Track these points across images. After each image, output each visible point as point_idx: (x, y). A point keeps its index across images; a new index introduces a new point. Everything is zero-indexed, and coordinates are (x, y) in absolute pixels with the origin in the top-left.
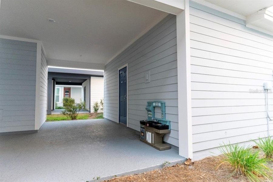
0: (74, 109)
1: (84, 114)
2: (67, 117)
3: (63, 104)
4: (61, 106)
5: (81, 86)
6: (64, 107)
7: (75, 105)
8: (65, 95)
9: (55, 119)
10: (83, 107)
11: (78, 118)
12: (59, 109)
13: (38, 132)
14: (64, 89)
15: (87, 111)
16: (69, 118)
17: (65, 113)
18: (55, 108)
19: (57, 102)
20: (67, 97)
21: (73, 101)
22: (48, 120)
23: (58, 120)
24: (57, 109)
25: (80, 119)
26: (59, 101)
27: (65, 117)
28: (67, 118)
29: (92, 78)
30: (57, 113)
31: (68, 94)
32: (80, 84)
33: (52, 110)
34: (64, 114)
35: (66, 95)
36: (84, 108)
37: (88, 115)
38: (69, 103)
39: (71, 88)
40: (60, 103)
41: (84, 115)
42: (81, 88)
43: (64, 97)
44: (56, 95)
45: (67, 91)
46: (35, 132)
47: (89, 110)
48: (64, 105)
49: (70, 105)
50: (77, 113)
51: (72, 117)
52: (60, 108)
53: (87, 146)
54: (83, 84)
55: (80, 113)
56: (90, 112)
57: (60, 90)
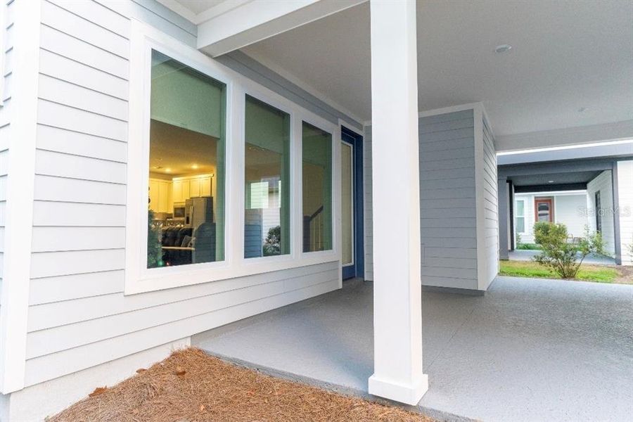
0: (566, 252)
1: (598, 266)
2: (549, 269)
3: (534, 238)
4: (530, 242)
5: (585, 191)
6: (539, 245)
7: (569, 241)
8: (537, 216)
9: (517, 271)
10: (593, 249)
11: (578, 275)
12: (524, 249)
13: (486, 295)
14: (536, 201)
15: (610, 259)
16: (554, 273)
17: (543, 260)
18: (515, 247)
19: (520, 234)
20: (544, 221)
21: (561, 231)
22: (503, 272)
23: (527, 276)
24: (520, 248)
25: (586, 279)
26: (523, 231)
27: (543, 269)
28: (548, 272)
29: (621, 165)
30: (521, 259)
31: (547, 214)
32: (583, 186)
33: (509, 251)
34: (541, 263)
35: (540, 215)
36: (598, 252)
37: (613, 270)
38: (552, 236)
39: (555, 198)
40: (527, 235)
41: (598, 269)
42: (585, 195)
43: (536, 220)
44: (515, 215)
45: (544, 207)
46: (479, 294)
47: (614, 257)
48: (539, 241)
49: (555, 242)
50: (578, 262)
51: (561, 271)
52: (527, 247)
53: (621, 359)
54: (589, 185)
55: (585, 265)
56: (618, 262)
57: (525, 204)
